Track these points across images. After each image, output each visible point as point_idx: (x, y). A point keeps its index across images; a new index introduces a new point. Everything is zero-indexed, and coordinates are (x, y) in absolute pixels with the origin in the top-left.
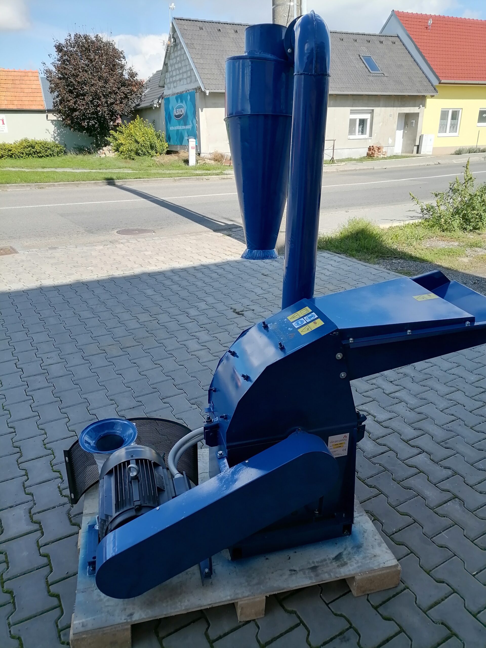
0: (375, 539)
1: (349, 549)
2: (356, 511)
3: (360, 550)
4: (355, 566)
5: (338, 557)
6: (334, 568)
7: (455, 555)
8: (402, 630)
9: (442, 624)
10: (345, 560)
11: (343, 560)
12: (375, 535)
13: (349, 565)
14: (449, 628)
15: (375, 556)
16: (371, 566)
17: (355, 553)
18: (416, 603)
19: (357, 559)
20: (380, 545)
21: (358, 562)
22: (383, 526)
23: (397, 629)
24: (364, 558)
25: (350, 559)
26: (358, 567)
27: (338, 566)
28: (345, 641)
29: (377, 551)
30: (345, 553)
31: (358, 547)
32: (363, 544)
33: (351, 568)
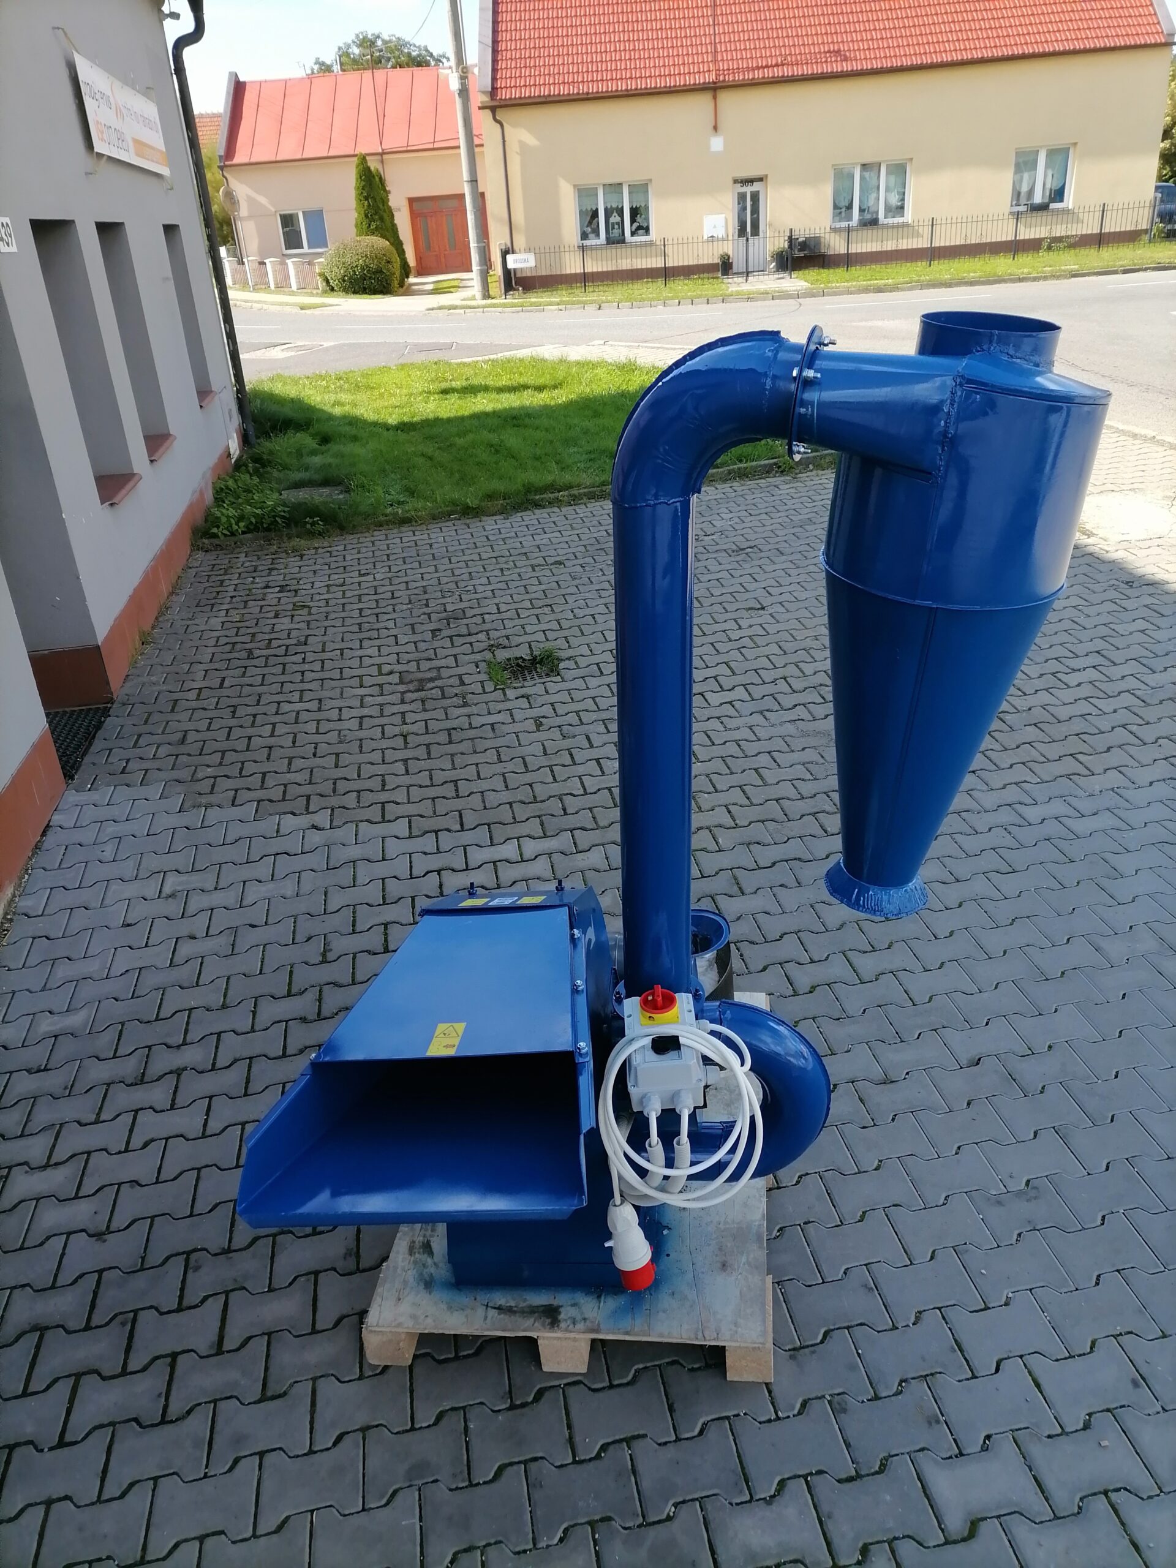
0: (427, 1316)
1: (432, 1270)
2: (499, 1314)
3: (422, 1286)
4: (401, 1264)
5: (427, 1248)
6: (413, 1236)
7: (364, 1510)
8: (314, 1331)
9: (285, 1394)
10: (417, 1255)
11: (419, 1253)
12: (434, 1321)
13: (407, 1256)
14: (274, 1398)
15: (399, 1299)
16: (387, 1286)
17: (421, 1274)
18: (332, 1375)
19: (410, 1272)
20: (414, 1317)
21: (403, 1270)
22: (494, 1411)
23: (319, 1327)
24: (405, 1282)
25: (415, 1262)
26: (396, 1268)
27: (414, 1242)
28: (346, 1254)
29: (405, 1307)
30: (429, 1261)
31: (429, 1284)
32: (430, 1293)
33: (401, 1257)
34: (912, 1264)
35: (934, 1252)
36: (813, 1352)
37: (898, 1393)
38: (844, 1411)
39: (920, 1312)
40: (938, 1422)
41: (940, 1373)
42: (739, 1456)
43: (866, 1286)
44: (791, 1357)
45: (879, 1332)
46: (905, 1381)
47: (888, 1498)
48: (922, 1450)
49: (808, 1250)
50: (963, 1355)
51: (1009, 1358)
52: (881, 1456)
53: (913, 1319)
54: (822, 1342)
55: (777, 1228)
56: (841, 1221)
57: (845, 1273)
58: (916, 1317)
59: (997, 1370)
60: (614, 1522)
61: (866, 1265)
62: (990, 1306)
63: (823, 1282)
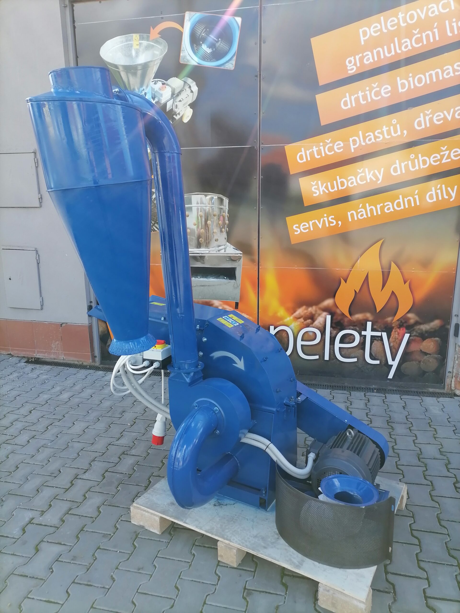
34: (137, 592)
35: (135, 606)
36: (131, 538)
37: (93, 555)
38: (103, 536)
39: (114, 581)
40: (72, 560)
41: (86, 572)
42: (118, 507)
43: (142, 568)
44: (135, 532)
45: (120, 563)
46: (95, 560)
47: (68, 533)
48: (70, 551)
49: (176, 559)
50: (84, 584)
51: (67, 600)
52: (81, 539)
53: (114, 576)
54: (133, 544)
55: (196, 554)
56: (182, 579)
57: (155, 566)
58: (113, 578)
59: (67, 592)
60: (128, 478)
61: (152, 575)
62: (92, 609)
63: (157, 556)
